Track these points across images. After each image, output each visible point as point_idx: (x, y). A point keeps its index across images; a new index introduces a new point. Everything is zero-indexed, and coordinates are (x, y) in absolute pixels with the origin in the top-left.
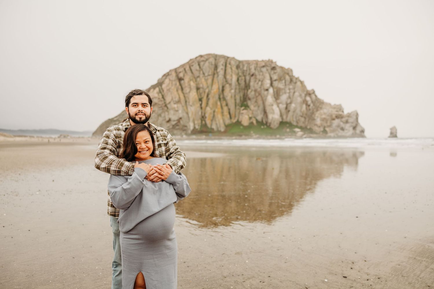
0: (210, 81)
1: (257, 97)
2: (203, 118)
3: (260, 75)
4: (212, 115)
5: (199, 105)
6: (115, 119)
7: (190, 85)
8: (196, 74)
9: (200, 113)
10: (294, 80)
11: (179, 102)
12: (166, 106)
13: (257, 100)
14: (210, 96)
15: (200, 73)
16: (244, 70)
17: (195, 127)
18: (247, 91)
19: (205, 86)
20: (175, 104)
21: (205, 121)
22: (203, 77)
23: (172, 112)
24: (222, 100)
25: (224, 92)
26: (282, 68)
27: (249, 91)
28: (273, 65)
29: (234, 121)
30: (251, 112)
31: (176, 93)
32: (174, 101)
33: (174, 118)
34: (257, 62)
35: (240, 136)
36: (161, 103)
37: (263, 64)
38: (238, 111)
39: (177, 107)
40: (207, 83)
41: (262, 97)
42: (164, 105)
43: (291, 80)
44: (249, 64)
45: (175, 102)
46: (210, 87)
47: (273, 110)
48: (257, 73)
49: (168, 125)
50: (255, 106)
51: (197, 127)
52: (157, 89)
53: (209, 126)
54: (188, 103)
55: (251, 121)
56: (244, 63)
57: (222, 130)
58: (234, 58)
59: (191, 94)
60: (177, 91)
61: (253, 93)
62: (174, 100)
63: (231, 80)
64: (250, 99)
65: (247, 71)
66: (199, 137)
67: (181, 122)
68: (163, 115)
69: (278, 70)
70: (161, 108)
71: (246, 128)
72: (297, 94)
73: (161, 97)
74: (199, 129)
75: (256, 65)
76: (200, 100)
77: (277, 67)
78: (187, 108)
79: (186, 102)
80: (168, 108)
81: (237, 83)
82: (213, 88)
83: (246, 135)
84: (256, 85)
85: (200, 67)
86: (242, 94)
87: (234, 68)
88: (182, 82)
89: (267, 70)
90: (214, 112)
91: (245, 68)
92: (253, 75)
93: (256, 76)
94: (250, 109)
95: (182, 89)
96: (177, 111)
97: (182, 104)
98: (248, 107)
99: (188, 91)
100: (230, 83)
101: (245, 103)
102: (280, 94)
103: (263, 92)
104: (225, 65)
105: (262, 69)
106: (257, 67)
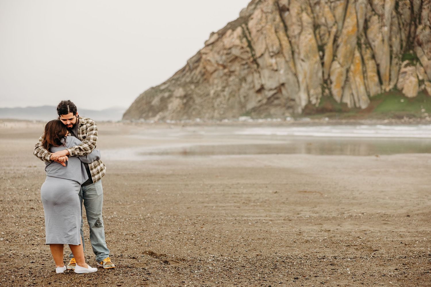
0: (339, 11)
2: (326, 82)
4: (343, 78)
5: (318, 58)
6: (163, 87)
7: (300, 20)
9: (320, 74)
11: (279, 53)
12: (255, 61)
14: (339, 41)
17: (310, 102)
18: (416, 27)
19: (330, 22)
20: (272, 57)
21: (330, 89)
22: (327, 3)
23: (266, 73)
24: (364, 46)
25: (369, 31)
27: (420, 27)
29: (388, 88)
30: (422, 69)
31: (273, 36)
32: (269, 52)
33: (270, 83)
35: (400, 117)
36: (245, 56)
38: (395, 69)
39: (276, 63)
40: (334, 16)
42: (252, 59)
45: (272, 54)
46: (340, 24)
49: (260, 97)
51: (314, 101)
52: (239, 30)
53: (337, 98)
54: (296, 56)
55: (423, 87)
57: (364, 106)
59: (302, 37)
60: (276, 32)
61: (427, 32)
62: (271, 50)
63: (383, 6)
64: (420, 45)
66: (317, 121)
67: (284, 92)
68: (249, 79)
70: (246, 66)
71: (411, 101)
73: (245, 44)
74: (317, 105)
76: (321, 48)
78: (295, 65)
79: (293, 53)
80: (258, 65)
81: (394, 13)
82: (346, 24)
83: (410, 116)
86: (403, 35)
88: (286, 14)
90: (348, 71)
94: (421, 65)
95: (286, 28)
96: (276, 70)
97: (285, 57)
98: (418, 60)
99: (297, 32)
100: (380, 12)
101: (411, 52)
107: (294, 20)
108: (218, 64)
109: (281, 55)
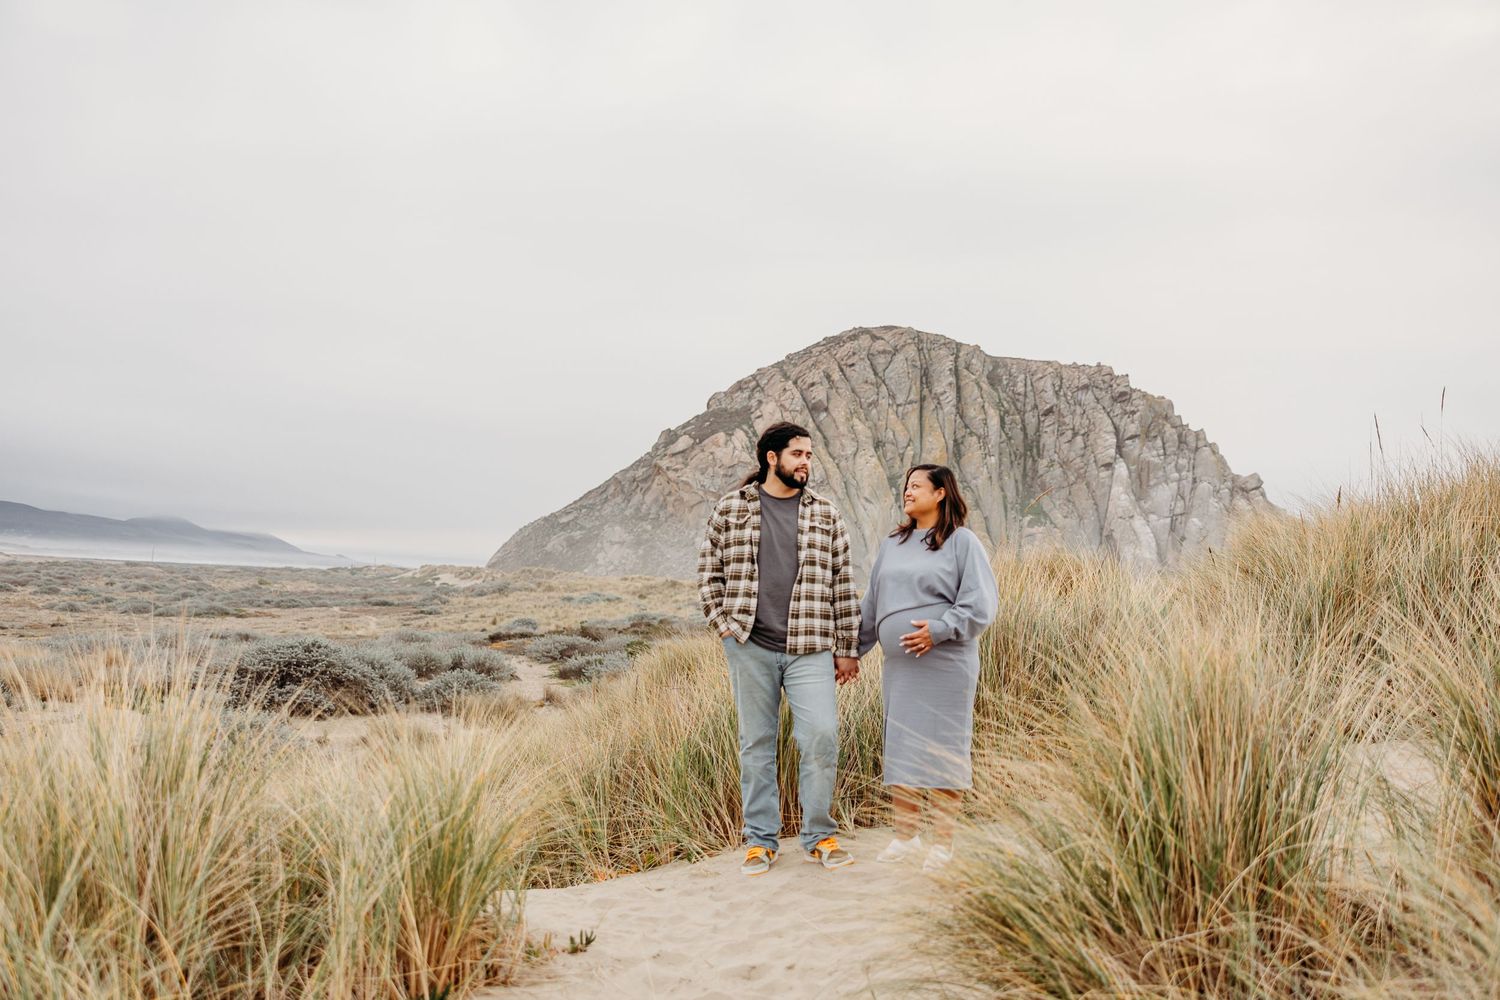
0: (913, 420)
1: (1070, 486)
3: (1073, 413)
5: (893, 498)
7: (852, 430)
8: (868, 393)
10: (1191, 440)
11: (824, 484)
13: (1070, 493)
15: (878, 393)
16: (1015, 394)
18: (1034, 462)
19: (902, 440)
22: (890, 406)
25: (964, 461)
26: (1145, 395)
27: (1043, 463)
28: (1121, 389)
30: (1057, 532)
34: (1058, 371)
37: (1084, 380)
38: (1014, 528)
40: (906, 429)
41: (1088, 485)
43: (1182, 441)
44: (1033, 373)
46: (918, 444)
47: (1134, 534)
48: (1063, 406)
50: (1066, 517)
54: (853, 491)
56: (1014, 369)
58: (977, 347)
59: (860, 460)
61: (1057, 471)
63: (985, 423)
64: (1046, 491)
69: (1139, 404)
72: (1204, 486)
75: (1057, 382)
76: (893, 481)
77: (1134, 396)
78: (853, 506)
79: (846, 485)
81: (1002, 435)
82: (927, 446)
84: (1065, 447)
85: (876, 374)
86: (1018, 472)
87: (985, 386)
88: (823, 417)
89: (1097, 401)
91: (1020, 388)
92: (1049, 412)
93: (1061, 415)
94: (1053, 525)
95: (827, 442)
97: (836, 493)
98: (1046, 516)
99: (850, 451)
100: (980, 431)
101: (1033, 501)
102: (1148, 481)
103: (1092, 469)
104: (956, 372)
105: (1082, 396)
106: (1061, 387)
107: (843, 429)
109: (827, 488)
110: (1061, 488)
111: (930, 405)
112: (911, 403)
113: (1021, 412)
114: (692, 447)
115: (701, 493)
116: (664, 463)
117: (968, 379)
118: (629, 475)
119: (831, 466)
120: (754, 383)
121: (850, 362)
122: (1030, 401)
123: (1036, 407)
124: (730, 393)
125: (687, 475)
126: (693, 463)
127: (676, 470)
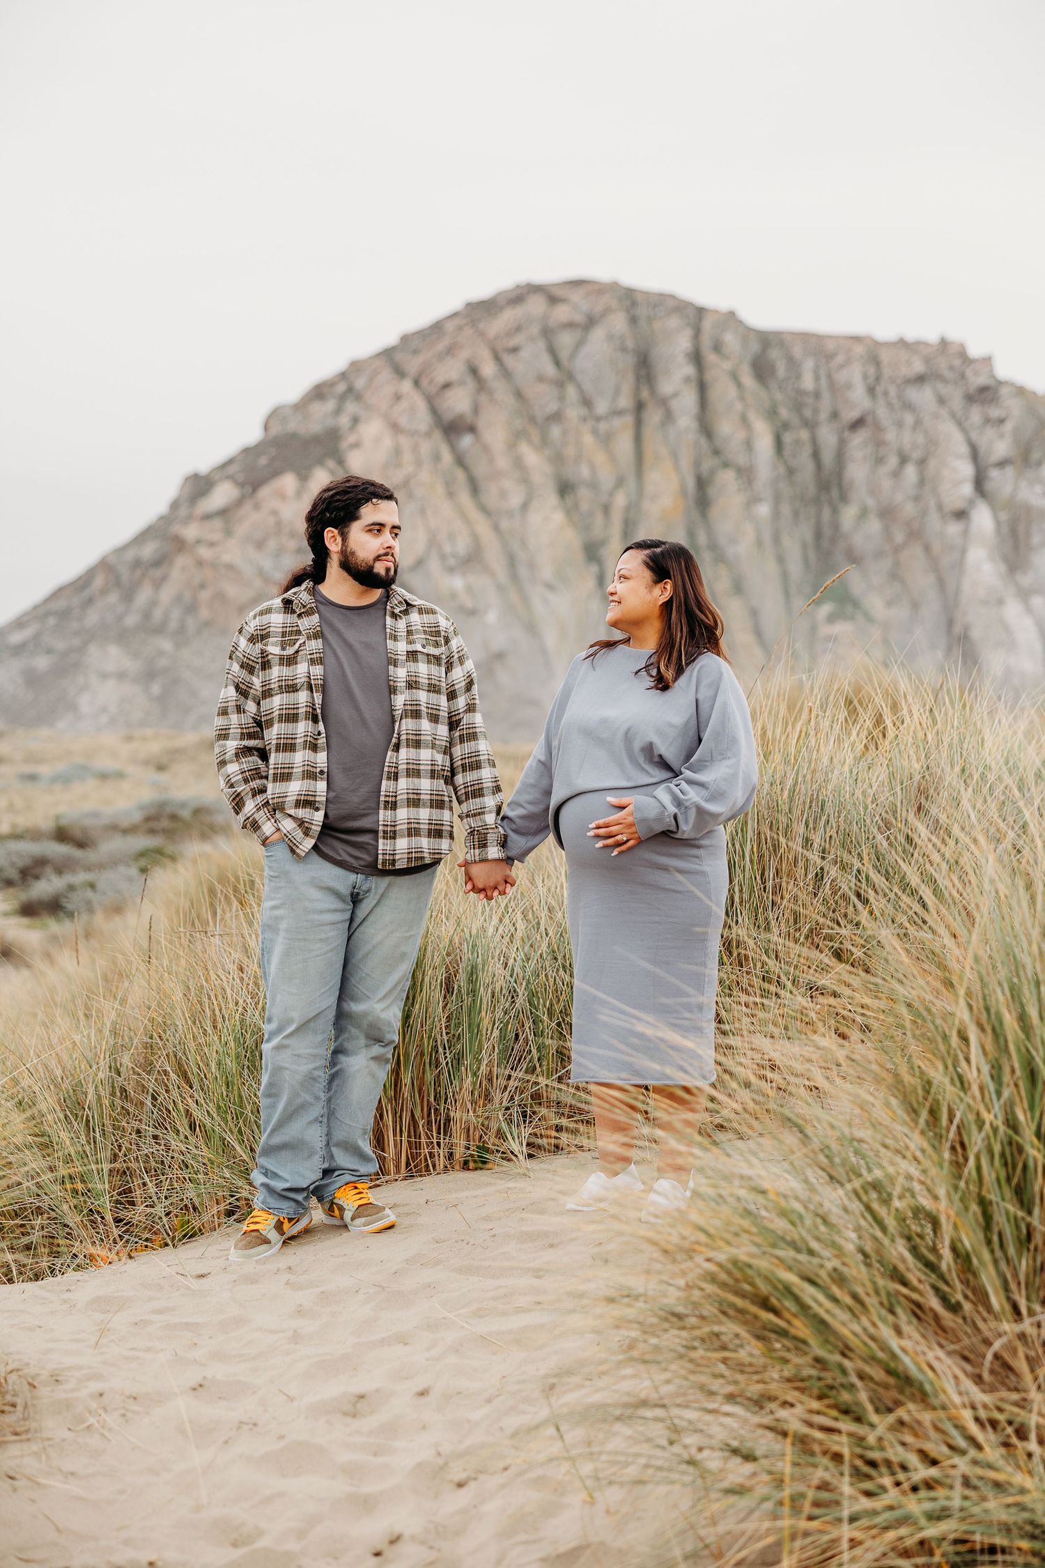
0: (624, 444)
1: (897, 550)
3: (900, 424)
5: (591, 583)
7: (519, 463)
8: (544, 399)
11: (472, 560)
13: (897, 564)
15: (562, 398)
16: (800, 393)
18: (835, 511)
19: (606, 477)
20: (451, 570)
22: (584, 420)
24: (707, 555)
25: (714, 512)
26: (1021, 391)
27: (849, 514)
28: (982, 380)
31: (446, 508)
32: (443, 557)
34: (873, 352)
37: (918, 367)
39: (469, 589)
40: (613, 459)
41: (927, 548)
44: (830, 357)
45: (452, 562)
46: (631, 483)
47: (1007, 629)
48: (882, 413)
50: (889, 604)
54: (523, 572)
56: (797, 351)
58: (732, 314)
59: (535, 518)
60: (451, 495)
61: (874, 526)
62: (447, 548)
63: (749, 445)
64: (854, 558)
65: (817, 395)
69: (1013, 407)
75: (872, 371)
76: (592, 552)
77: (1004, 391)
78: (525, 599)
79: (512, 561)
81: (779, 467)
82: (650, 488)
84: (887, 483)
85: (557, 363)
86: (806, 531)
87: (748, 381)
88: (469, 441)
89: (941, 401)
91: (808, 383)
92: (858, 424)
93: (878, 428)
94: (870, 619)
95: (475, 488)
96: (472, 613)
97: (492, 574)
98: (856, 604)
99: (515, 500)
100: (742, 460)
101: (833, 579)
102: (1028, 535)
103: (934, 522)
104: (697, 358)
105: (913, 394)
106: (878, 379)
107: (502, 462)
108: (266, 580)
109: (480, 567)
110: (879, 554)
111: (653, 417)
112: (619, 413)
113: (811, 425)
114: (239, 503)
115: (258, 583)
116: (191, 532)
117: (718, 369)
118: (130, 555)
119: (483, 527)
120: (341, 387)
121: (512, 343)
122: (826, 405)
123: (835, 415)
124: (301, 406)
125: (232, 552)
126: (242, 529)
127: (211, 544)
